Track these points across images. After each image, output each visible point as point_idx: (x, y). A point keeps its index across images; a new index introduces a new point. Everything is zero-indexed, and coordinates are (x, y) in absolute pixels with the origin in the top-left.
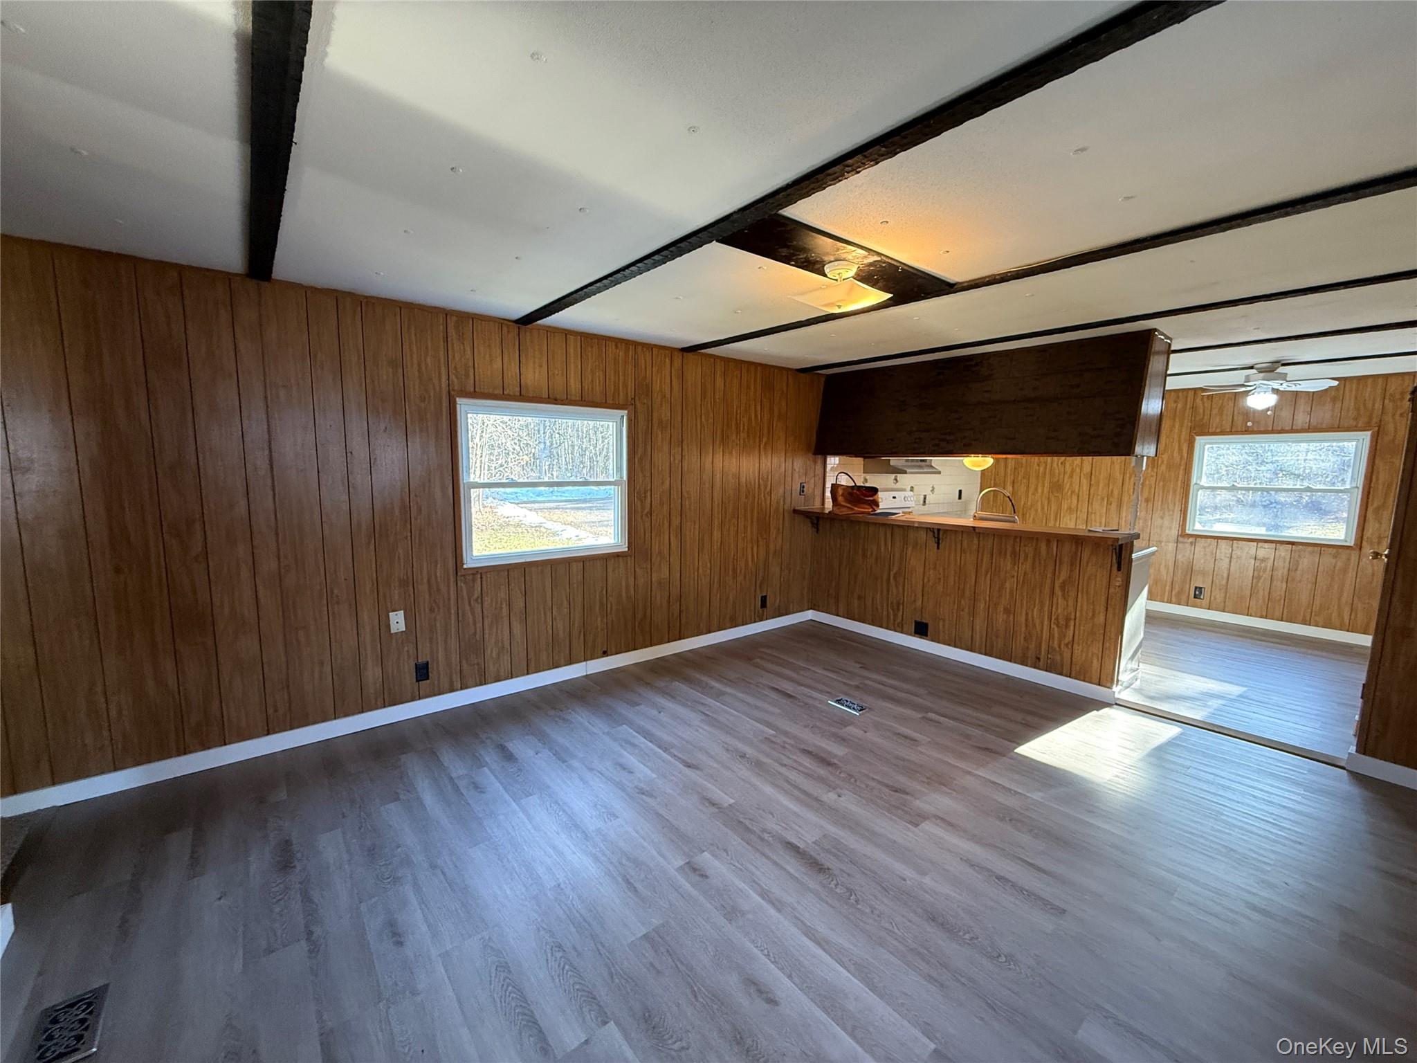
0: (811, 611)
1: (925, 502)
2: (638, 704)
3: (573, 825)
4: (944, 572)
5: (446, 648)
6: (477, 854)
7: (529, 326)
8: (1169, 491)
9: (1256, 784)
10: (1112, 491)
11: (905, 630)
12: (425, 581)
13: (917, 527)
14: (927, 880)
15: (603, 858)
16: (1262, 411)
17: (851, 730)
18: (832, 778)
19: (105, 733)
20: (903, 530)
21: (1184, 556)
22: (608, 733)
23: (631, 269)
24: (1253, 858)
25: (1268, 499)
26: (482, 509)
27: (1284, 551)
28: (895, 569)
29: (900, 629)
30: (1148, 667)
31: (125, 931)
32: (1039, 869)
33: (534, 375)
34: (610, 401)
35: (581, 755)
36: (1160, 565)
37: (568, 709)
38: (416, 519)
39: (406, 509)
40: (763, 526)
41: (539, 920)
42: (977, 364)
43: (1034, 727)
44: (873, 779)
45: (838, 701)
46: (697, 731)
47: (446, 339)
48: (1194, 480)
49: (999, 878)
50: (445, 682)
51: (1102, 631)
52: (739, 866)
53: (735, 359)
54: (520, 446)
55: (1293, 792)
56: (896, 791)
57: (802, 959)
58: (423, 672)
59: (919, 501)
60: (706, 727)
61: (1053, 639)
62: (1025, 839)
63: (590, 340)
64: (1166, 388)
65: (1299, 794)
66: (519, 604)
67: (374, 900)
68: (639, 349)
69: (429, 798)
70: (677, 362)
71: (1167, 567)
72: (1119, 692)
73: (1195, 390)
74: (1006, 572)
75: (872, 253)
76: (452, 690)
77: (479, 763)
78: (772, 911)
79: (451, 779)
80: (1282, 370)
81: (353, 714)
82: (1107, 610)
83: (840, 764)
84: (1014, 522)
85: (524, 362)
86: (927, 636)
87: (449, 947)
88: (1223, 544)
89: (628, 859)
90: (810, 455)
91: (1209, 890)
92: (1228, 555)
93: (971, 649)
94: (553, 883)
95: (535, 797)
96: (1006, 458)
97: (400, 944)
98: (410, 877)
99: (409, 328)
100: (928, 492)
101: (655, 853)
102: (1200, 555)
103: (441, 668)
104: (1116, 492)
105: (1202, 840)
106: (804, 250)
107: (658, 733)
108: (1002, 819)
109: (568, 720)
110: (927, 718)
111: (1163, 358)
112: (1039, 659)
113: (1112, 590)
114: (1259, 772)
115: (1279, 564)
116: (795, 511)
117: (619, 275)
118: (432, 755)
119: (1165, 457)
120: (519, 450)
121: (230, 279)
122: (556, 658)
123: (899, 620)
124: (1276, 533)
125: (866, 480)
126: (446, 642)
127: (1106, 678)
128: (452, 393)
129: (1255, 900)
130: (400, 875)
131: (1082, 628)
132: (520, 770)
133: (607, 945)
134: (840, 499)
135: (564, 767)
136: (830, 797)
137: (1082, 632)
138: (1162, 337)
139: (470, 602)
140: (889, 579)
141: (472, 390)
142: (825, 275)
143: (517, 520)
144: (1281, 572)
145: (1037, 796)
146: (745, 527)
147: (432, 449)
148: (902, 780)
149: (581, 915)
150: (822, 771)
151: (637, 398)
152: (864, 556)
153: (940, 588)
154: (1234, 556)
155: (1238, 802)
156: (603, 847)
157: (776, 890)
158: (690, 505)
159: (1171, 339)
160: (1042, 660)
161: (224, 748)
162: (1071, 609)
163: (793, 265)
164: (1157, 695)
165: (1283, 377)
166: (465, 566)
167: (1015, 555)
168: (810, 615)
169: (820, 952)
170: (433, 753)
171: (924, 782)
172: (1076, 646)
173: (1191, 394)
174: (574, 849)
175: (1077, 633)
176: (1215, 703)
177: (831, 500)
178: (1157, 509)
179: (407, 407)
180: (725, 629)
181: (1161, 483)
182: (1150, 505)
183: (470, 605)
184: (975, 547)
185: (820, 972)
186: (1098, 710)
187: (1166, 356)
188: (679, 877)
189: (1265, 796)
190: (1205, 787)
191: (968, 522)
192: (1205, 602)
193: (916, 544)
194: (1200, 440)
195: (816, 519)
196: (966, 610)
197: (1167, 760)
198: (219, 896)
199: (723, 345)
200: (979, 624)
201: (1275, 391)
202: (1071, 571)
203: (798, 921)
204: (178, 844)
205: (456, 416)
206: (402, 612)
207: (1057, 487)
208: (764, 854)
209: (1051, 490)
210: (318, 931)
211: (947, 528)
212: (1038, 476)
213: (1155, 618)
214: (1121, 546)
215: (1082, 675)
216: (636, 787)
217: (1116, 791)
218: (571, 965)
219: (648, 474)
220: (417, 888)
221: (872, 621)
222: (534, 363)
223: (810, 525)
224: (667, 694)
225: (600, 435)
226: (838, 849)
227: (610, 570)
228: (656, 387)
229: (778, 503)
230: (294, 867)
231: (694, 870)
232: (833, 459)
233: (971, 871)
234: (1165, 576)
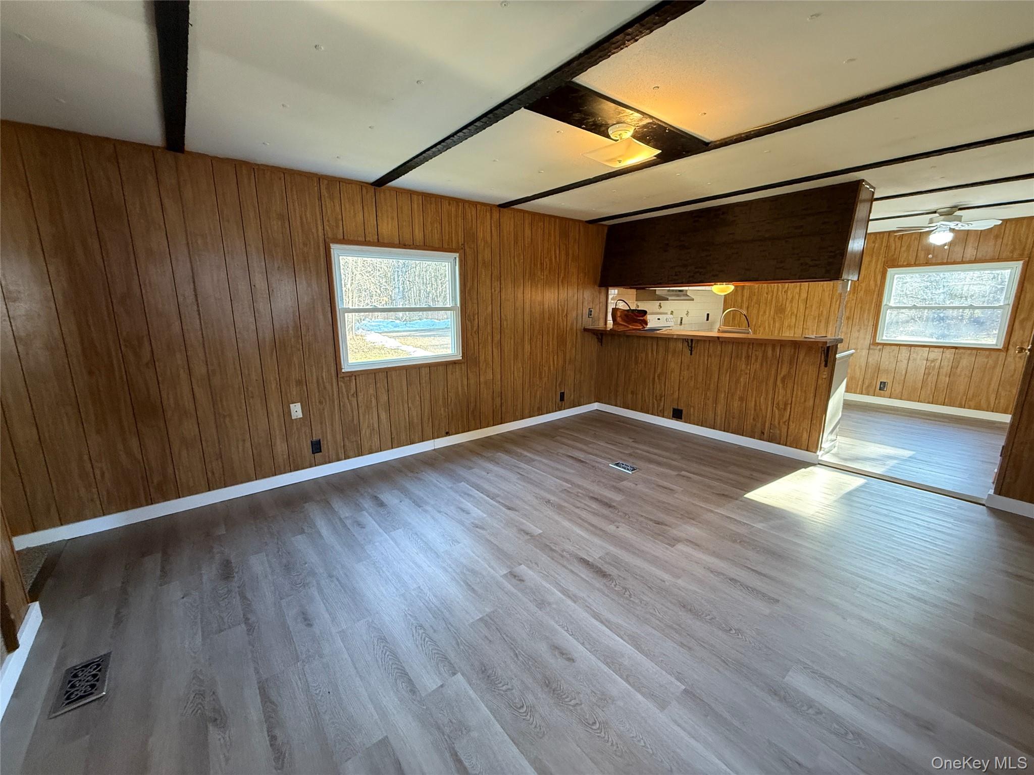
0: (596, 403)
1: (681, 323)
2: (471, 468)
3: (428, 548)
4: (695, 371)
5: (332, 430)
6: (361, 568)
7: (383, 187)
8: (864, 311)
9: (919, 516)
10: (822, 311)
11: (665, 414)
12: (315, 381)
13: (676, 339)
14: (680, 582)
15: (450, 570)
16: (941, 246)
17: (625, 483)
18: (612, 515)
19: (94, 490)
20: (664, 341)
21: (874, 359)
22: (451, 488)
23: (458, 135)
24: (914, 565)
25: (939, 315)
26: (355, 337)
27: (949, 354)
28: (659, 371)
29: (661, 414)
30: (843, 438)
31: (119, 620)
32: (760, 573)
33: (388, 228)
34: (446, 246)
35: (432, 502)
36: (856, 366)
37: (422, 472)
38: (305, 336)
39: (298, 328)
40: (562, 341)
41: (407, 609)
42: (723, 213)
43: (757, 480)
44: (642, 516)
45: (617, 464)
46: (515, 485)
47: (320, 199)
48: (885, 302)
49: (731, 579)
50: (332, 453)
51: (811, 412)
52: (546, 573)
53: (540, 213)
54: (380, 289)
55: (946, 521)
56: (658, 524)
57: (591, 633)
58: (317, 447)
59: (677, 321)
60: (521, 483)
61: (775, 417)
62: (750, 554)
63: (429, 199)
64: (868, 232)
65: (950, 523)
66: (384, 398)
67: (290, 598)
68: (467, 206)
69: (325, 531)
70: (496, 215)
71: (860, 367)
72: (822, 456)
73: (890, 232)
74: (741, 371)
75: (646, 116)
76: (339, 460)
77: (359, 508)
78: (569, 602)
79: (340, 519)
80: (958, 213)
81: (269, 477)
82: (815, 396)
83: (619, 507)
84: (748, 333)
85: (380, 215)
86: (681, 419)
87: (344, 627)
88: (903, 349)
89: (468, 570)
90: (597, 287)
91: (882, 586)
92: (907, 357)
93: (714, 427)
94: (415, 586)
95: (401, 530)
96: (743, 286)
97: (310, 625)
98: (315, 583)
99: (292, 189)
100: (684, 316)
101: (487, 566)
102: (886, 359)
103: (330, 444)
104: (825, 313)
105: (878, 554)
106: (592, 114)
107: (486, 486)
108: (734, 541)
109: (422, 479)
110: (680, 475)
111: (867, 205)
112: (763, 433)
113: (820, 382)
114: (922, 508)
115: (945, 363)
116: (585, 330)
117: (449, 141)
118: (326, 504)
119: (863, 285)
120: (380, 292)
121: (153, 151)
122: (412, 437)
123: (661, 408)
124: (944, 341)
125: (638, 306)
126: (332, 425)
127: (812, 445)
128: (327, 240)
129: (914, 592)
130: (308, 581)
131: (796, 410)
132: (389, 513)
133: (454, 625)
134: (619, 319)
135: (420, 510)
136: (611, 528)
137: (796, 412)
138: (868, 187)
139: (348, 397)
140: (654, 378)
141: (342, 237)
142: (608, 137)
143: (381, 344)
144: (946, 369)
145: (759, 526)
146: (548, 342)
147: (315, 286)
148: (662, 516)
149: (436, 606)
150: (605, 511)
151: (466, 244)
152: (636, 363)
153: (692, 383)
154: (911, 358)
155: (906, 528)
156: (450, 562)
157: (573, 589)
158: (507, 325)
159: (874, 188)
160: (765, 434)
161: (179, 500)
162: (789, 395)
163: (583, 128)
164: (849, 457)
165: (959, 219)
166: (343, 371)
167: (748, 357)
168: (596, 406)
169: (604, 628)
170: (327, 503)
171: (678, 517)
172: (791, 423)
173: (886, 236)
174: (429, 563)
175: (792, 413)
176: (893, 462)
177: (612, 322)
178: (855, 324)
179: (294, 252)
180: (534, 416)
181: (860, 305)
182: (850, 322)
183: (348, 399)
184: (719, 352)
185: (603, 641)
186: (805, 468)
187: (870, 204)
188: (504, 581)
189: (925, 524)
190: (882, 518)
191: (714, 334)
192: (888, 392)
193: (674, 351)
194: (890, 271)
195: (601, 335)
196: (711, 399)
197: (853, 501)
198: (182, 596)
199: (530, 201)
200: (720, 409)
201: (952, 230)
202: (790, 368)
203: (588, 608)
204: (152, 563)
205: (330, 257)
206: (299, 404)
207: (780, 310)
208: (564, 566)
209: (776, 312)
210: (253, 619)
211: (699, 338)
212: (767, 302)
213: (849, 405)
214: (828, 348)
215: (796, 444)
216: (472, 523)
217: (816, 522)
218: (430, 638)
219: (475, 301)
220: (320, 590)
221: (641, 409)
222: (388, 217)
223: (596, 340)
224: (492, 460)
225: (440, 282)
226: (616, 562)
227: (449, 373)
228: (481, 235)
229: (572, 324)
230: (234, 577)
231: (513, 576)
232: (613, 291)
233: (712, 575)
234: (859, 374)
